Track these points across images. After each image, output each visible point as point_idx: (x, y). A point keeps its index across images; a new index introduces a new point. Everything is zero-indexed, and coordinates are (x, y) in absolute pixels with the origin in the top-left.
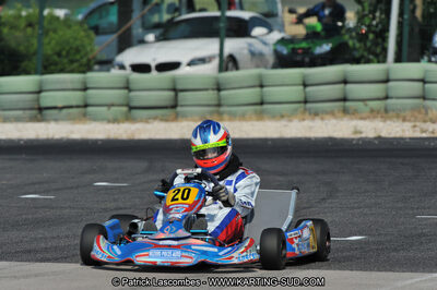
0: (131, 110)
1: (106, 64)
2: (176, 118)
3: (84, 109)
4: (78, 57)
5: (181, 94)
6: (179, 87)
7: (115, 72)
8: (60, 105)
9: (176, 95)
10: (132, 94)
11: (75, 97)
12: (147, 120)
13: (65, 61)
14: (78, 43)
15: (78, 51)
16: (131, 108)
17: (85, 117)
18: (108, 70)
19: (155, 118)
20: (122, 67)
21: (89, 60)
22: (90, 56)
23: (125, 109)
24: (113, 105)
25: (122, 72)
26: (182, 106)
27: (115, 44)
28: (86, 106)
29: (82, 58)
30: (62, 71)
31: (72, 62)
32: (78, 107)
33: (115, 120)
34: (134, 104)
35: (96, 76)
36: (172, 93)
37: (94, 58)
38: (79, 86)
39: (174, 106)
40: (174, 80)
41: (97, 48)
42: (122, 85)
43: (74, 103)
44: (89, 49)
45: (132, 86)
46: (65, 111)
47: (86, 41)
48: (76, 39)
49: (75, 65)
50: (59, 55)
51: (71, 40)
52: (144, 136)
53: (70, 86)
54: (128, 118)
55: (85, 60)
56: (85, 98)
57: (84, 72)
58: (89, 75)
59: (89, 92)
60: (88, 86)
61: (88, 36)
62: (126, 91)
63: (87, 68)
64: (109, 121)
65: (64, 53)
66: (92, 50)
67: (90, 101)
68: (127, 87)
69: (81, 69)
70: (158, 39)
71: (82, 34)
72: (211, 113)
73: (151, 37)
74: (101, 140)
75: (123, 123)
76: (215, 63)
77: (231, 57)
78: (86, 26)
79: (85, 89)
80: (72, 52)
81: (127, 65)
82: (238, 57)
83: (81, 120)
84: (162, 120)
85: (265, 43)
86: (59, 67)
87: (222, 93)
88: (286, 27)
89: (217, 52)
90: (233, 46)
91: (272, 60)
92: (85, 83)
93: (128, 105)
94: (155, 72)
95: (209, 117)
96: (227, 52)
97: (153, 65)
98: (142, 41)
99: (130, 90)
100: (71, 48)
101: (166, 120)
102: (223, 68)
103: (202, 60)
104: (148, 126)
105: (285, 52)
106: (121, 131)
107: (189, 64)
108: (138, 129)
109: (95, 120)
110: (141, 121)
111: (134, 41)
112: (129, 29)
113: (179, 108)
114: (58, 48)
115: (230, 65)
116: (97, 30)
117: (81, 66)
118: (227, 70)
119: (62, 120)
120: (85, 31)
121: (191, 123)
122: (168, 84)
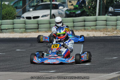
0: (26, 30)
1: (19, 17)
2: (38, 32)
3: (13, 30)
4: (11, 15)
5: (39, 25)
6: (39, 23)
7: (22, 19)
8: (7, 28)
10: (26, 25)
11: (11, 26)
12: (30, 32)
13: (8, 16)
14: (11, 11)
15: (11, 13)
16: (26, 29)
17: (13, 32)
18: (20, 19)
19: (33, 32)
20: (23, 18)
21: (14, 16)
22: (15, 15)
23: (24, 29)
24: (21, 28)
25: (23, 19)
26: (40, 28)
28: (14, 29)
30: (7, 19)
31: (10, 16)
33: (22, 33)
34: (27, 28)
36: (37, 25)
37: (16, 15)
39: (38, 29)
40: (38, 21)
41: (16, 13)
42: (23, 23)
43: (10, 28)
44: (14, 13)
45: (26, 23)
46: (8, 30)
47: (14, 11)
48: (11, 10)
49: (11, 17)
50: (6, 15)
51: (10, 11)
52: (30, 37)
53: (9, 23)
54: (25, 32)
55: (13, 16)
56: (13, 26)
57: (13, 19)
58: (15, 20)
60: (14, 23)
61: (14, 9)
62: (25, 24)
64: (20, 33)
65: (8, 14)
66: (15, 13)
67: (15, 27)
68: (25, 23)
69: (12, 18)
70: (33, 10)
71: (13, 9)
72: (48, 30)
73: (31, 9)
74: (18, 38)
75: (24, 33)
76: (49, 16)
77: (54, 15)
78: (14, 7)
79: (14, 24)
80: (10, 14)
81: (25, 17)
82: (55, 15)
83: (12, 33)
84: (34, 32)
85: (63, 11)
86: (6, 18)
87: (51, 25)
88: (68, 6)
89: (50, 13)
90: (54, 11)
91: (64, 15)
92: (13, 22)
93: (25, 28)
94: (32, 19)
95: (47, 31)
96: (52, 13)
97: (32, 17)
98: (29, 11)
99: (26, 24)
100: (10, 13)
101: (36, 32)
102: (51, 18)
103: (45, 16)
104: (31, 34)
105: (68, 13)
106: (23, 35)
107: (42, 17)
108: (28, 35)
109: (16, 32)
110: (29, 33)
111: (27, 10)
112: (25, 7)
113: (39, 29)
114: (6, 13)
115: (53, 17)
116: (16, 8)
117: (12, 17)
118: (52, 18)
119: (7, 32)
120: (13, 8)
121: (42, 33)
122: (36, 22)
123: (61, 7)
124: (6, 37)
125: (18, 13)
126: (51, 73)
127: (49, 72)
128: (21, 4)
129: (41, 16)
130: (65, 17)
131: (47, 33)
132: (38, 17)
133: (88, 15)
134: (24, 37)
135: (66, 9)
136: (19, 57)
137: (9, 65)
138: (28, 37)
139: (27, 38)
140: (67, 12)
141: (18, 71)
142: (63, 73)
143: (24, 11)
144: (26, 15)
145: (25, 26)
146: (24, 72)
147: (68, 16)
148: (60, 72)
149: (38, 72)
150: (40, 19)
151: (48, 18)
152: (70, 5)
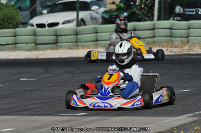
0: (37, 45)
1: (25, 24)
2: (57, 48)
3: (15, 45)
4: (12, 21)
5: (59, 37)
6: (58, 34)
7: (29, 28)
8: (4, 43)
9: (57, 38)
10: (37, 38)
11: (10, 40)
12: (44, 50)
13: (6, 23)
14: (12, 15)
15: (12, 18)
16: (37, 44)
17: (15, 49)
18: (26, 27)
19: (48, 49)
20: (32, 25)
21: (17, 23)
22: (18, 21)
23: (34, 44)
24: (28, 43)
25: (32, 28)
26: (60, 43)
27: (29, 15)
28: (16, 44)
29: (14, 22)
30: (5, 28)
31: (9, 23)
32: (12, 44)
33: (29, 50)
34: (37, 42)
35: (20, 30)
36: (55, 37)
37: (19, 21)
38: (13, 35)
39: (56, 43)
40: (56, 31)
41: (21, 17)
42: (32, 34)
43: (10, 43)
44: (17, 17)
45: (36, 34)
46: (6, 46)
47: (16, 14)
48: (11, 13)
49: (11, 25)
50: (3, 21)
51: (9, 14)
52: (43, 57)
53: (8, 35)
54: (35, 49)
55: (15, 23)
56: (16, 40)
57: (15, 28)
58: (17, 29)
59: (17, 37)
60: (17, 34)
61: (16, 12)
62: (34, 36)
63: (16, 26)
64: (27, 51)
65: (6, 20)
66: (18, 18)
67: (18, 42)
68: (35, 34)
69: (14, 27)
70: (48, 13)
71: (14, 11)
72: (73, 46)
73: (45, 11)
74: (23, 59)
75: (33, 51)
76: (75, 22)
77: (82, 20)
78: (16, 7)
79: (16, 36)
80: (9, 19)
81: (34, 24)
82: (85, 20)
83: (13, 50)
84: (51, 49)
85: (98, 13)
86: (4, 26)
87: (78, 36)
88: (107, 6)
89: (76, 17)
90: (83, 14)
91: (100, 20)
92: (15, 33)
94: (47, 28)
95: (72, 48)
96: (80, 17)
97: (46, 24)
98: (41, 14)
99: (36, 36)
100: (9, 17)
101: (53, 49)
102: (78, 25)
103: (69, 22)
104: (44, 52)
105: (107, 17)
106: (32, 55)
107: (63, 24)
108: (40, 54)
109: (20, 50)
110: (41, 50)
111: (38, 13)
112: (35, 8)
113: (59, 44)
114: (3, 17)
115: (82, 23)
116: (20, 9)
117: (13, 25)
118: (80, 26)
119: (5, 50)
120: (15, 9)
121: (65, 51)
122: (53, 33)
123: (94, 8)
124: (3, 58)
125: (22, 18)
126: (79, 117)
127: (76, 116)
128: (28, 3)
129: (61, 21)
130: (102, 24)
131: (71, 50)
132: (57, 24)
133: (140, 20)
134: (34, 57)
135: (103, 9)
136: (26, 91)
137: (8, 104)
138: (39, 57)
139: (38, 59)
140: (104, 15)
141: (24, 115)
142: (99, 117)
143: (34, 14)
144: (36, 20)
145: (35, 40)
146: (33, 115)
147: (106, 21)
148: (95, 116)
149: (57, 116)
150: (60, 26)
151: (73, 25)
152: (110, 3)
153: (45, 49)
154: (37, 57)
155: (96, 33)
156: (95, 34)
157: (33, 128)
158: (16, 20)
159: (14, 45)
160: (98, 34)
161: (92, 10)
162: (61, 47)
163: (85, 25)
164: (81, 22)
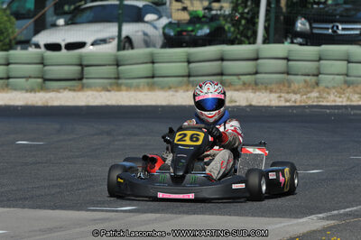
0: (46, 81)
1: (25, 43)
2: (82, 88)
4: (2, 38)
5: (85, 69)
6: (85, 63)
7: (32, 50)
9: (82, 70)
10: (46, 68)
12: (57, 90)
15: (1, 32)
16: (46, 80)
17: (7, 87)
18: (26, 49)
19: (65, 89)
20: (37, 46)
21: (10, 41)
22: (12, 37)
23: (40, 80)
24: (30, 77)
25: (38, 50)
26: (87, 78)
27: (32, 27)
28: (8, 78)
29: (5, 39)
32: (2, 79)
33: (32, 90)
34: (47, 77)
35: (18, 53)
36: (79, 68)
37: (15, 39)
38: (3, 62)
39: (81, 79)
40: (81, 57)
41: (17, 30)
42: (38, 61)
44: (10, 31)
45: (46, 62)
47: (9, 25)
49: (1, 43)
52: (56, 103)
54: (42, 88)
55: (7, 40)
56: (8, 71)
57: (7, 50)
58: (12, 52)
59: (11, 66)
60: (11, 61)
61: (9, 20)
62: (41, 66)
63: (9, 47)
64: (27, 91)
66: (13, 32)
67: (12, 74)
68: (42, 62)
69: (4, 48)
70: (67, 24)
71: (5, 18)
72: (111, 85)
73: (61, 22)
74: (21, 106)
75: (39, 92)
76: (115, 43)
77: (128, 39)
78: (8, 12)
79: (8, 64)
81: (42, 43)
82: (134, 38)
84: (70, 90)
85: (155, 27)
87: (120, 68)
88: (173, 15)
89: (116, 34)
90: (129, 29)
91: (160, 40)
92: (7, 59)
93: (42, 78)
94: (64, 51)
95: (109, 88)
96: (124, 34)
97: (63, 44)
98: (54, 25)
99: (44, 66)
101: (74, 90)
102: (121, 47)
103: (104, 41)
104: (59, 95)
105: (172, 34)
106: (37, 99)
107: (92, 45)
108: (51, 98)
109: (15, 89)
110: (53, 91)
111: (48, 25)
112: (44, 15)
113: (84, 81)
115: (127, 45)
116: (17, 15)
117: (4, 45)
118: (124, 49)
120: (7, 16)
121: (95, 93)
122: (75, 61)
123: (149, 17)
125: (20, 33)
127: (117, 211)
128: (31, 6)
129: (89, 40)
130: (164, 46)
131: (107, 93)
132: (82, 45)
133: (232, 42)
134: (40, 104)
135: (165, 21)
136: (26, 164)
138: (50, 104)
139: (47, 107)
140: (167, 31)
142: (158, 215)
144: (44, 38)
145: (43, 72)
146: (39, 207)
147: (170, 42)
148: (151, 212)
149: (82, 210)
150: (89, 48)
151: (111, 48)
152: (178, 10)
153: (61, 89)
154: (46, 104)
155: (153, 63)
156: (151, 65)
157: (40, 230)
158: (8, 35)
159: (6, 81)
160: (156, 65)
161: (147, 22)
162: (89, 87)
163: (133, 48)
164: (125, 43)
